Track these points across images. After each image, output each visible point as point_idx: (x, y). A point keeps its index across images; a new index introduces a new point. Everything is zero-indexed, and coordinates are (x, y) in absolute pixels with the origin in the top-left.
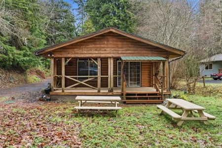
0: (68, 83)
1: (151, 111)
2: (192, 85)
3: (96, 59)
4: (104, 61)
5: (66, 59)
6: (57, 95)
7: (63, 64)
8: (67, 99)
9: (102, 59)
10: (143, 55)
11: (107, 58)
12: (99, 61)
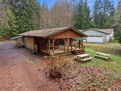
7: (53, 41)
11: (67, 38)
12: (65, 39)
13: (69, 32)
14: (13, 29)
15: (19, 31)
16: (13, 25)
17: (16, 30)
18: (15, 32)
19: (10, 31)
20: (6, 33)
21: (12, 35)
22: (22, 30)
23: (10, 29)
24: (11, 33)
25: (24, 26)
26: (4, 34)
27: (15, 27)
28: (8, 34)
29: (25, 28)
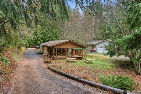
0: (58, 55)
1: (82, 61)
2: (86, 54)
3: (65, 48)
4: (68, 49)
5: (58, 48)
6: (55, 58)
7: (57, 50)
8: (58, 59)
9: (67, 48)
10: (77, 47)
11: (68, 48)
12: (66, 49)
13: (70, 44)
14: (38, 39)
15: (44, 40)
16: (38, 35)
17: (40, 39)
18: (40, 41)
19: (36, 40)
20: (32, 42)
21: (37, 44)
22: (46, 39)
23: (35, 39)
24: (36, 42)
25: (48, 35)
26: (31, 43)
27: (40, 37)
28: (34, 43)
29: (49, 38)
